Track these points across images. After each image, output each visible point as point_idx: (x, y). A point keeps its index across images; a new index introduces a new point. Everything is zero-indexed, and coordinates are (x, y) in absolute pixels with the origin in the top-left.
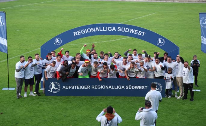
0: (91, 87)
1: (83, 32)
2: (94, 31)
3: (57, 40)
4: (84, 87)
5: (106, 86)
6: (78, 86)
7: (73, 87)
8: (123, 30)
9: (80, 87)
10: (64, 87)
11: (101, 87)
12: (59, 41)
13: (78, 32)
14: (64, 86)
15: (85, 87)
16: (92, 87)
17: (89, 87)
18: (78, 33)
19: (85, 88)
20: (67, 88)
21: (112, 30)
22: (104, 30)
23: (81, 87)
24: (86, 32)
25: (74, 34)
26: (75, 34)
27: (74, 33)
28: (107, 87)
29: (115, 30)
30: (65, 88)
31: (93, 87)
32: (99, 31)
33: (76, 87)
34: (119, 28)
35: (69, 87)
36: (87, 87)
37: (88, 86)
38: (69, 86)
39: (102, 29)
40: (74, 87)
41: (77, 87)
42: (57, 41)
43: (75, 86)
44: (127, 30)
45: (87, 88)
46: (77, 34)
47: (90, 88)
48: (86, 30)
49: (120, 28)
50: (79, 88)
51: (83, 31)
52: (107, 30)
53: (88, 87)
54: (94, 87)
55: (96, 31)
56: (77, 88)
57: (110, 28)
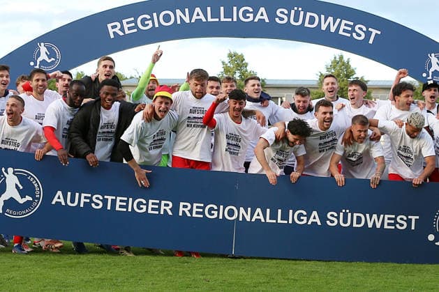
0: (175, 209)
1: (144, 25)
2: (187, 20)
3: (43, 50)
4: (147, 205)
5: (242, 210)
6: (119, 198)
7: (97, 202)
8: (296, 20)
9: (127, 202)
10: (58, 198)
11: (218, 210)
12: (51, 54)
13: (124, 21)
14: (59, 193)
15: (150, 206)
16: (181, 209)
17: (168, 209)
18: (126, 26)
19: (150, 211)
20: (72, 201)
21: (254, 17)
22: (223, 19)
23: (133, 205)
24: (157, 25)
25: (111, 31)
26: (113, 29)
27: (109, 26)
28: (243, 214)
29: (265, 17)
30: (62, 200)
31: (184, 208)
32: (204, 20)
33: (114, 202)
34: (282, 12)
35: (83, 200)
36: (159, 205)
37: (163, 202)
38: (83, 195)
39: (216, 14)
40: (105, 202)
41: (118, 203)
42: (43, 56)
43: (110, 198)
44: (312, 20)
45: (159, 209)
46: (122, 29)
47: (170, 213)
48: (155, 14)
49: (286, 12)
50: (126, 207)
51: (146, 19)
52: (235, 20)
53: (163, 207)
54: (191, 211)
55: (193, 21)
56: (118, 209)
57: (245, 12)
